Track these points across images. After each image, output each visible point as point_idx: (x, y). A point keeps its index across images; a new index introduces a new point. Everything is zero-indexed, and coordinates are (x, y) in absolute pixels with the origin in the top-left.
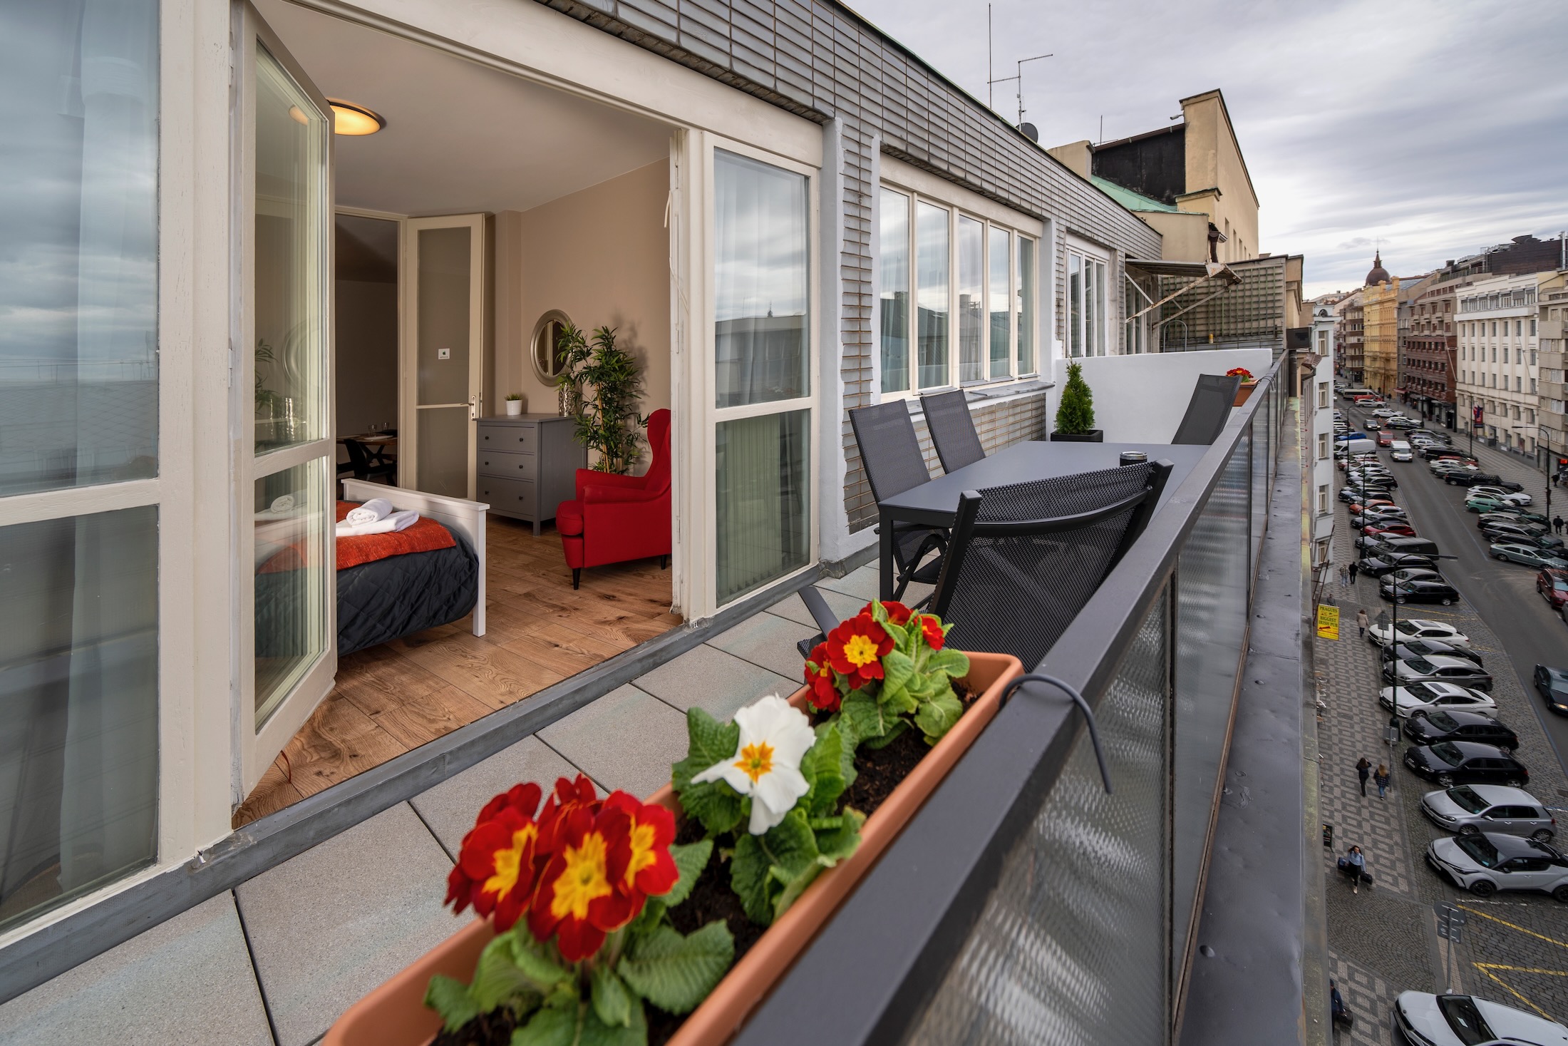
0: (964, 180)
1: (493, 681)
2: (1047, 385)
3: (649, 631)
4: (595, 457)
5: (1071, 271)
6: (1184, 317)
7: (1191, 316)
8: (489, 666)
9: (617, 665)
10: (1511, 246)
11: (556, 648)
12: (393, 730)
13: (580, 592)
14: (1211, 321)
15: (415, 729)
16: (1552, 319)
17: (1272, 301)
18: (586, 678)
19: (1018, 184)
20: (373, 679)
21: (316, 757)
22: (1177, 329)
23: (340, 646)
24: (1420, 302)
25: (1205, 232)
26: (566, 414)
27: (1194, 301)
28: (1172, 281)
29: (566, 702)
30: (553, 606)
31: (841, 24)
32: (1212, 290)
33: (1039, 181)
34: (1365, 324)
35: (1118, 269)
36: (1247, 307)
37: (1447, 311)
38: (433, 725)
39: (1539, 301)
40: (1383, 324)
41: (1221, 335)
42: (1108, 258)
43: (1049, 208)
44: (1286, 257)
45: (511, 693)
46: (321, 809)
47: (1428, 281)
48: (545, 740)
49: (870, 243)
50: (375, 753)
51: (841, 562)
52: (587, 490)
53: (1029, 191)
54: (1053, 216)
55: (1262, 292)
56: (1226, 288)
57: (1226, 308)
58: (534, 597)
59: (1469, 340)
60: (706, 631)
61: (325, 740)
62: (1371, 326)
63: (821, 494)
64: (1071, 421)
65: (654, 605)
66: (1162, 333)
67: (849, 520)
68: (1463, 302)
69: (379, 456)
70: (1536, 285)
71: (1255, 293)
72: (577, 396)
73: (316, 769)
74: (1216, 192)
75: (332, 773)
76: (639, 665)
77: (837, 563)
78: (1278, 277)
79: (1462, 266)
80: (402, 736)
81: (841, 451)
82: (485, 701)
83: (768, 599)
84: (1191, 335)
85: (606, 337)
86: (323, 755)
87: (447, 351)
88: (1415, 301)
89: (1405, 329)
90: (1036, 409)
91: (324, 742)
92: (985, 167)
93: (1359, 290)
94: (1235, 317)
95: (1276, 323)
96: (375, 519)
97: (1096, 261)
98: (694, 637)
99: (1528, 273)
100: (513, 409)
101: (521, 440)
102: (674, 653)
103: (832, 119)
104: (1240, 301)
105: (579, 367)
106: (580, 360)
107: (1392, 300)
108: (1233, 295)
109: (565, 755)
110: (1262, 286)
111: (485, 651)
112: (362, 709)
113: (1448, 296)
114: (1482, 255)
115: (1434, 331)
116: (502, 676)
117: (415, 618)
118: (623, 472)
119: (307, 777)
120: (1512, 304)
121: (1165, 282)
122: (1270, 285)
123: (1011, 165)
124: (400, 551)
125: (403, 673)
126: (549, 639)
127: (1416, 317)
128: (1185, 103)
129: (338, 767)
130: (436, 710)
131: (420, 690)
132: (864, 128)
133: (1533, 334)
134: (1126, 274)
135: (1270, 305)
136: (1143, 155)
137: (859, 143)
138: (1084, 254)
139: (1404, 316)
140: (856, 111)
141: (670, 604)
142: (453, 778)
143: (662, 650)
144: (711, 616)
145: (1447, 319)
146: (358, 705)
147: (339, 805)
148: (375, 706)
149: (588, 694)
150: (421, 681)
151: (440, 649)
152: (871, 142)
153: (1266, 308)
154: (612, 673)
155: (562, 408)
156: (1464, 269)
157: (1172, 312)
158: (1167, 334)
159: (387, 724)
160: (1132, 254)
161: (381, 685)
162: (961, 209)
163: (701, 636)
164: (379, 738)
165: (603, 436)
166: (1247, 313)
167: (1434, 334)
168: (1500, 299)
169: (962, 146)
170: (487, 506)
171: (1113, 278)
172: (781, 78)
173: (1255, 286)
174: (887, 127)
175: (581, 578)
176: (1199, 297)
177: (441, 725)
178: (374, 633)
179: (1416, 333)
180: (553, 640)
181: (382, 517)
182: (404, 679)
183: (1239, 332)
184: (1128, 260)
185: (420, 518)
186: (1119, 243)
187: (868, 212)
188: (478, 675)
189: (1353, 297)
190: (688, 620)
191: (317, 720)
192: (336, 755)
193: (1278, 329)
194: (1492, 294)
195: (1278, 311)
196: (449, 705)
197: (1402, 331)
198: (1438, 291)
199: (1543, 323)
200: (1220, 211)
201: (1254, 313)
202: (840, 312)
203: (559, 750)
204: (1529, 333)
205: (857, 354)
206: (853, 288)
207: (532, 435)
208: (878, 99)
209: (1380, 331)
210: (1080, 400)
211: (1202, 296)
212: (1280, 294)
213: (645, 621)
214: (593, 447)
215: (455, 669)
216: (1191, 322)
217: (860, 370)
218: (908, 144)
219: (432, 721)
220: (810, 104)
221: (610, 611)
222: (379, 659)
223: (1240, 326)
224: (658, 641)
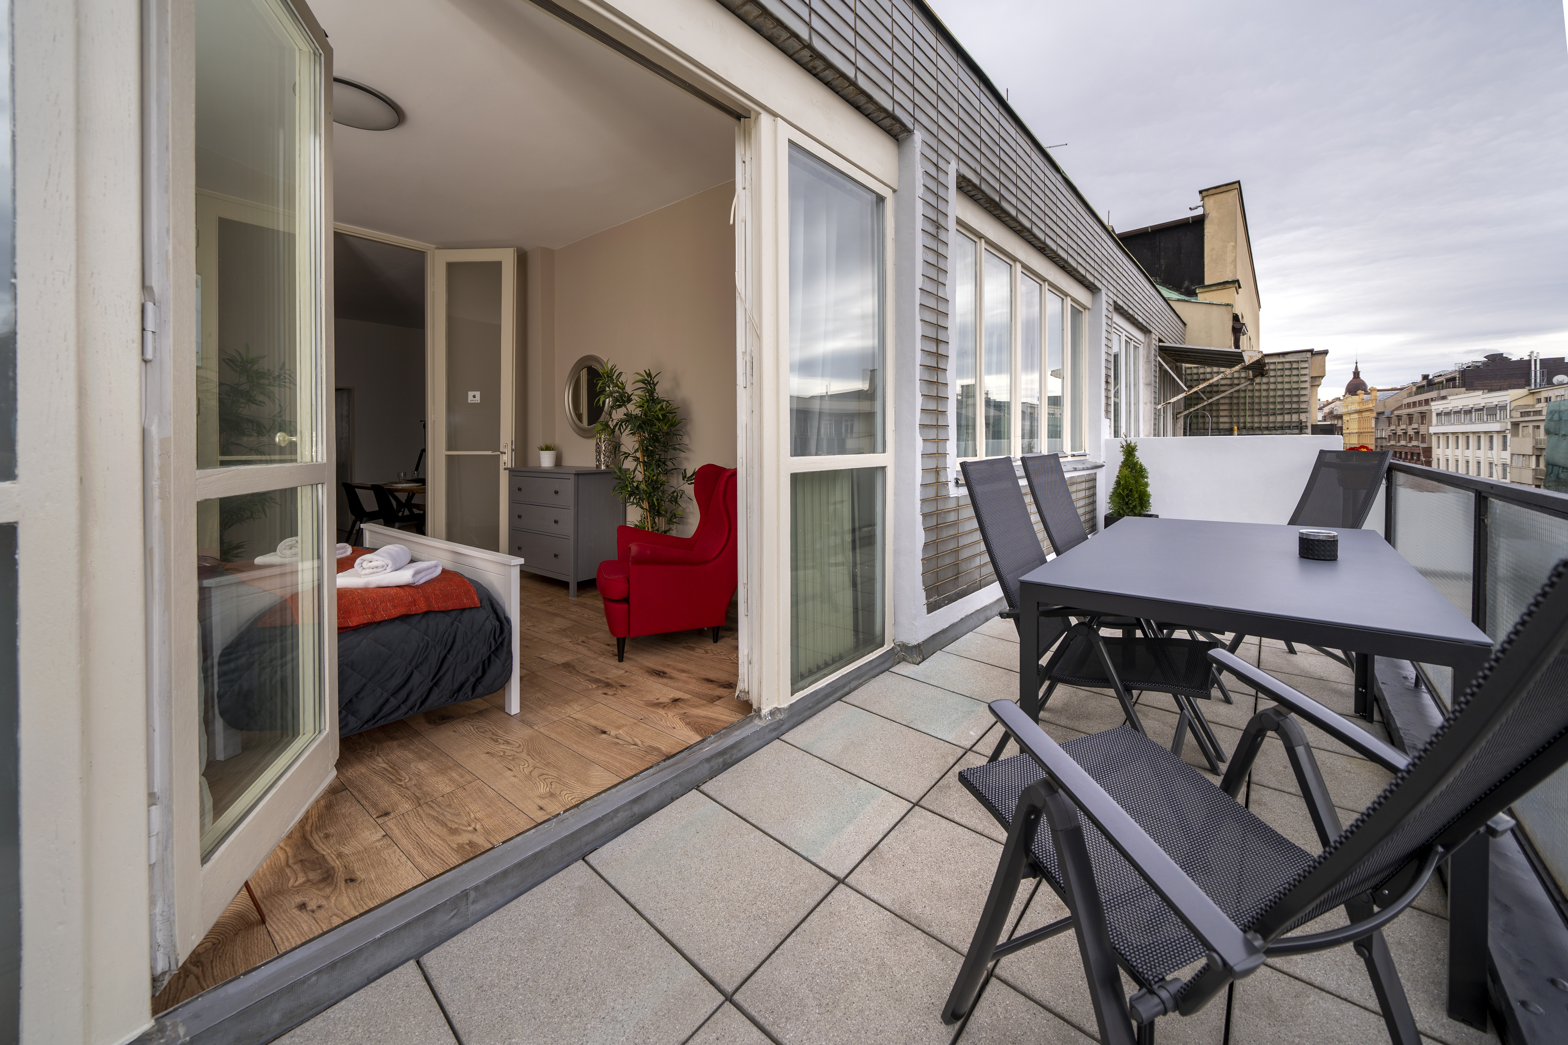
0: (1030, 231)
1: (529, 777)
2: (1099, 464)
3: (711, 719)
4: (634, 516)
5: (1115, 349)
6: (1208, 408)
7: (1214, 408)
8: (524, 755)
9: (681, 765)
10: (1484, 363)
11: (604, 736)
12: (405, 842)
13: (625, 665)
14: (1235, 413)
15: (432, 842)
16: (1523, 436)
17: (1297, 396)
18: (645, 782)
19: (1075, 246)
20: (384, 765)
21: (301, 880)
22: (1200, 420)
23: (343, 724)
24: (1396, 413)
25: (1229, 324)
26: (603, 467)
27: (1217, 392)
28: (1195, 371)
29: (622, 815)
30: (597, 681)
31: (920, 23)
32: (1236, 382)
33: (1092, 247)
34: (1344, 432)
35: (1153, 352)
36: (1271, 400)
37: (1422, 423)
38: (454, 838)
39: (1511, 417)
40: (1361, 433)
41: (1245, 428)
42: (1143, 340)
43: (1100, 277)
44: (1311, 351)
45: (552, 795)
46: (292, 978)
47: (1404, 393)
48: (599, 869)
49: (947, 283)
50: (378, 878)
51: (918, 646)
52: (634, 548)
53: (1084, 255)
54: (1103, 287)
55: (1287, 386)
56: (1252, 380)
57: (1250, 401)
58: (574, 668)
59: (1443, 452)
60: (781, 723)
61: (317, 852)
62: (1350, 434)
63: (896, 567)
64: (1127, 503)
65: (711, 686)
66: (1185, 423)
67: (927, 598)
68: (1438, 415)
69: (409, 504)
70: (1508, 402)
71: (1279, 386)
72: (616, 447)
73: (299, 899)
74: (1236, 284)
75: (320, 907)
76: (707, 766)
77: (915, 647)
78: (1303, 372)
79: (1437, 380)
80: (415, 853)
81: (919, 518)
82: (520, 805)
83: (844, 686)
84: (1214, 426)
85: (649, 382)
86: (312, 876)
87: (478, 394)
88: (1392, 412)
89: (1382, 438)
90: (1089, 489)
91: (316, 856)
92: (1048, 221)
93: (1339, 399)
94: (1259, 410)
95: (1301, 418)
96: (389, 569)
97: (1133, 343)
98: (767, 730)
99: (1500, 389)
100: (546, 460)
101: (556, 492)
102: (745, 751)
103: (910, 132)
104: (1264, 394)
105: (619, 414)
106: (620, 406)
107: (1370, 410)
108: (1257, 387)
109: (626, 896)
110: (1287, 379)
111: (520, 734)
112: (367, 807)
113: (1424, 408)
114: (1456, 371)
115: (1410, 442)
116: (541, 771)
117: (436, 690)
118: (665, 532)
119: (285, 911)
120: (1485, 420)
121: (1189, 372)
122: (1295, 379)
123: (1070, 224)
124: (414, 610)
125: (422, 759)
126: (594, 722)
127: (1393, 427)
128: (1204, 194)
129: (327, 898)
130: (459, 814)
131: (441, 785)
132: (942, 151)
133: (1505, 448)
134: (1159, 358)
135: (1295, 399)
136: (1162, 244)
137: (936, 166)
138: (1125, 333)
139: (1381, 426)
140: (934, 129)
141: (731, 685)
142: (479, 924)
143: (732, 747)
144: (785, 705)
145: (1423, 431)
146: (364, 802)
147: (319, 972)
148: (384, 805)
149: (649, 804)
150: (442, 771)
151: (466, 728)
152: (948, 168)
153: (1291, 403)
154: (676, 777)
155: (599, 460)
156: (1439, 383)
157: (1195, 402)
158: (1190, 424)
159: (396, 832)
160: (1163, 339)
161: (393, 776)
162: (1025, 266)
163: (775, 730)
164: (385, 854)
165: (645, 491)
166: (1271, 407)
167: (1410, 445)
168: (1474, 413)
169: (1029, 193)
170: (521, 561)
171: (1148, 361)
172: (862, 69)
173: (1279, 379)
174: (963, 155)
175: (626, 648)
176: (1222, 388)
177: (464, 838)
178: (386, 709)
179: (1393, 443)
180: (599, 724)
181: (398, 566)
182: (422, 768)
183: (1264, 425)
184: (1161, 344)
185: (444, 571)
186: (1154, 326)
187: (944, 247)
188: (511, 767)
189: (1332, 405)
190: (760, 709)
191: (310, 821)
192: (328, 877)
193: (1303, 424)
194: (1466, 408)
195: (1303, 406)
196: (476, 809)
197: (1379, 440)
198: (1414, 403)
199: (1515, 439)
200: (1241, 303)
201: (1278, 406)
202: (919, 357)
203: (618, 887)
204: (1501, 447)
205: (935, 408)
206: (931, 333)
207: (568, 487)
208: (955, 120)
209: (1359, 440)
210: (1137, 482)
211: (1226, 388)
212: (1305, 388)
213: (704, 705)
214: (633, 503)
215: (484, 757)
216: (1214, 414)
217: (937, 426)
218: (982, 179)
219: (454, 832)
220: (890, 109)
221: (664, 691)
222: (393, 738)
223: (1264, 419)
224: (726, 735)
